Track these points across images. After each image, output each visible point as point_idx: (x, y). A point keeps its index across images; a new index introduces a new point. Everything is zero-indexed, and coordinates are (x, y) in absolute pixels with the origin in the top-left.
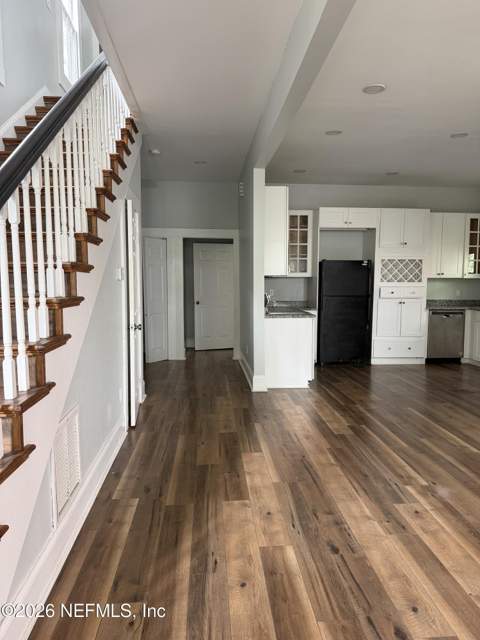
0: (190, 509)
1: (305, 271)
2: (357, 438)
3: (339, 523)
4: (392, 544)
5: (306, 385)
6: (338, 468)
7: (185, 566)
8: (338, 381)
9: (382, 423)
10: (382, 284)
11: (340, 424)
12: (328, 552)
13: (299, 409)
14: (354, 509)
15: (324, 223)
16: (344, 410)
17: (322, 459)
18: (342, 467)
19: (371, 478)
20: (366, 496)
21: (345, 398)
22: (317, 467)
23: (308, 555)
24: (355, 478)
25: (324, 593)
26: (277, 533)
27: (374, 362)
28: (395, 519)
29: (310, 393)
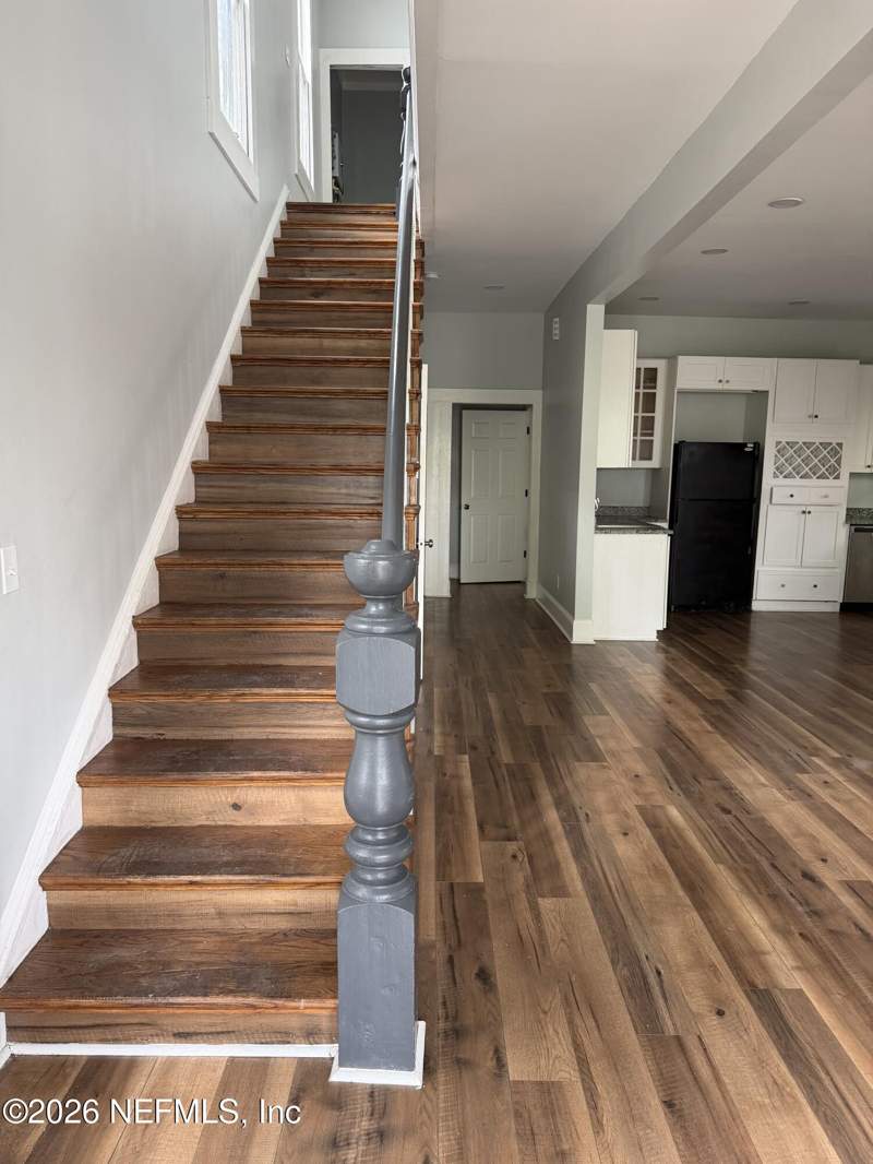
0: (537, 768)
1: (650, 458)
2: (739, 703)
3: (728, 789)
4: (796, 809)
5: (653, 637)
6: (718, 736)
7: (552, 817)
8: (703, 634)
9: (776, 689)
10: (775, 482)
11: (714, 687)
12: (717, 812)
13: (648, 668)
14: (746, 777)
15: (682, 382)
16: (716, 670)
17: (695, 725)
18: (724, 735)
19: (764, 747)
20: (759, 766)
21: (716, 655)
22: (689, 734)
23: (694, 813)
24: (743, 748)
25: (719, 844)
26: (652, 793)
27: (756, 606)
28: (798, 787)
29: (658, 647)
